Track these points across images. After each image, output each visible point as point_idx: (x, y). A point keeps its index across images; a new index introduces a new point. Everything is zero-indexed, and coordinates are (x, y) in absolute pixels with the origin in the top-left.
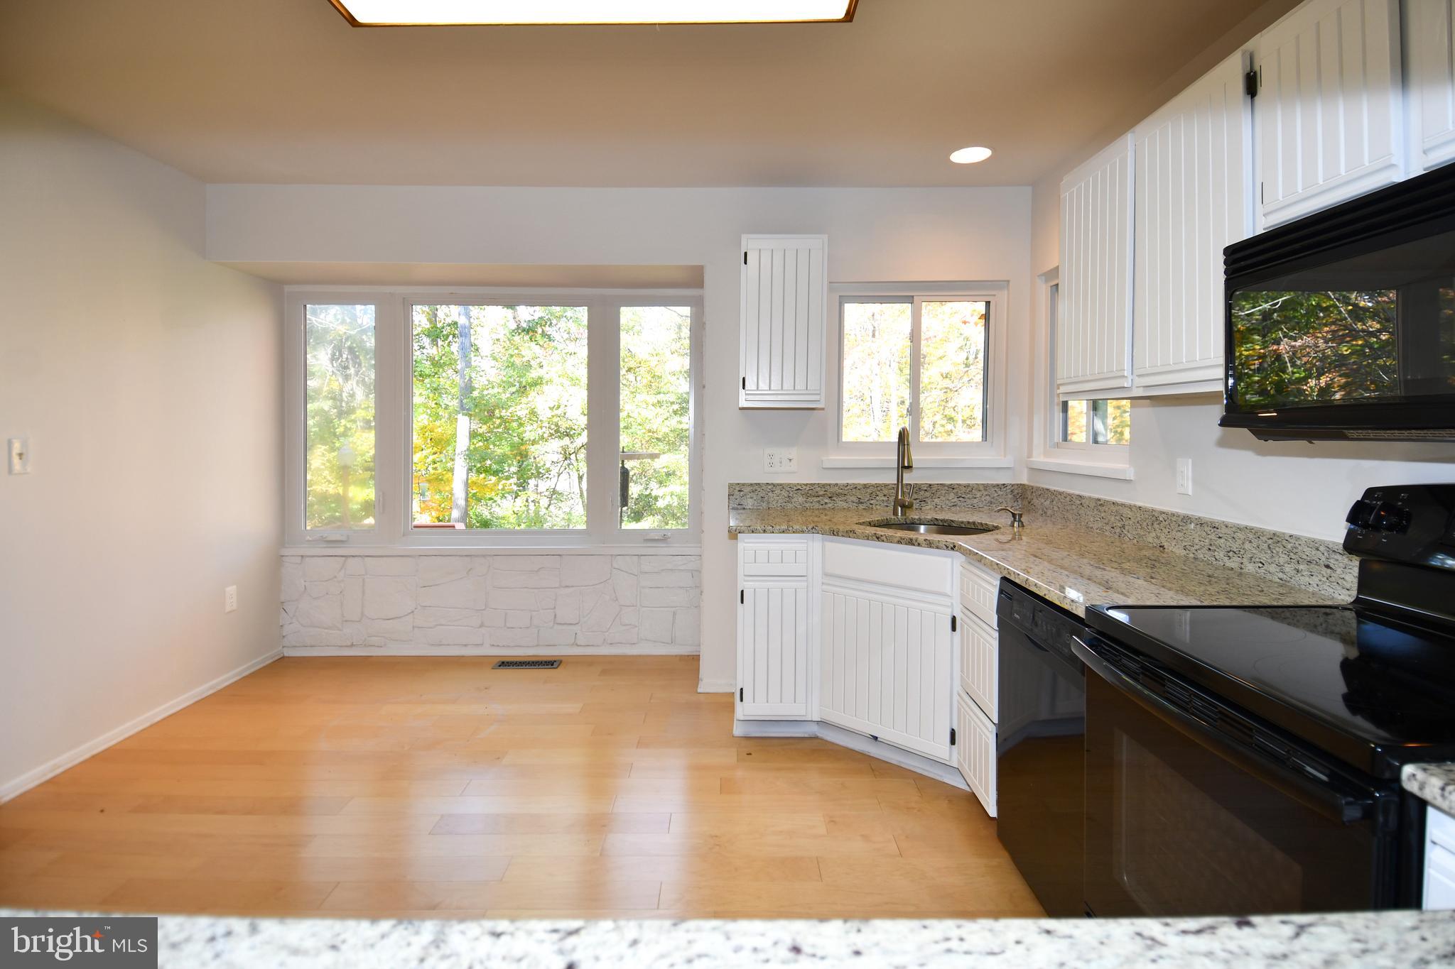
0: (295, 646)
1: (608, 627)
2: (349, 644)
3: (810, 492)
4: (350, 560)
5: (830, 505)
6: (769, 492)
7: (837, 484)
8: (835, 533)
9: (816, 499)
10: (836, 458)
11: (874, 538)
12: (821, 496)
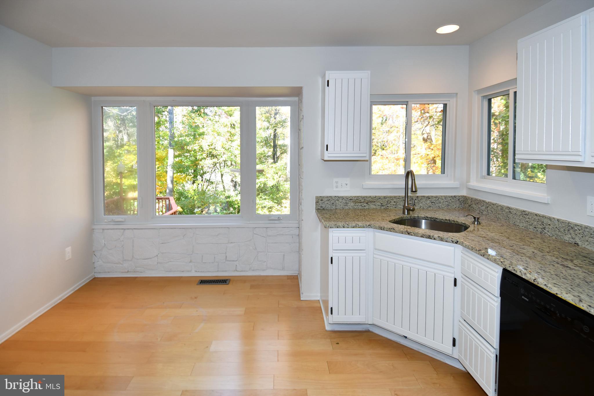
0: (100, 272)
1: (252, 262)
2: (127, 271)
3: (357, 200)
4: (126, 231)
5: (367, 207)
6: (336, 201)
7: (370, 197)
8: (382, 229)
9: (360, 204)
10: (369, 183)
11: (406, 233)
12: (362, 202)
